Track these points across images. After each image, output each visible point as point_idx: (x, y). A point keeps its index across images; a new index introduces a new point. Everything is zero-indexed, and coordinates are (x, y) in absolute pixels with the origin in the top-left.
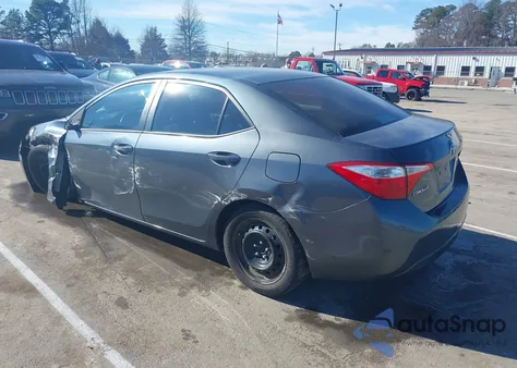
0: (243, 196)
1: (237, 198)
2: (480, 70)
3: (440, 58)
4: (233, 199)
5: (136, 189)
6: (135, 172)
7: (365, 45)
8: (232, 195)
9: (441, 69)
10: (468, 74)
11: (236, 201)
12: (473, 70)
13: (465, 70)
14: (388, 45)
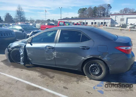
0: (91, 57)
1: (90, 57)
2: (95, 23)
3: (86, 20)
4: (88, 58)
5: (55, 58)
6: (55, 54)
7: (66, 18)
8: (88, 57)
9: (87, 23)
10: (93, 24)
11: (89, 58)
12: (94, 23)
13: (92, 23)
14: (72, 17)
